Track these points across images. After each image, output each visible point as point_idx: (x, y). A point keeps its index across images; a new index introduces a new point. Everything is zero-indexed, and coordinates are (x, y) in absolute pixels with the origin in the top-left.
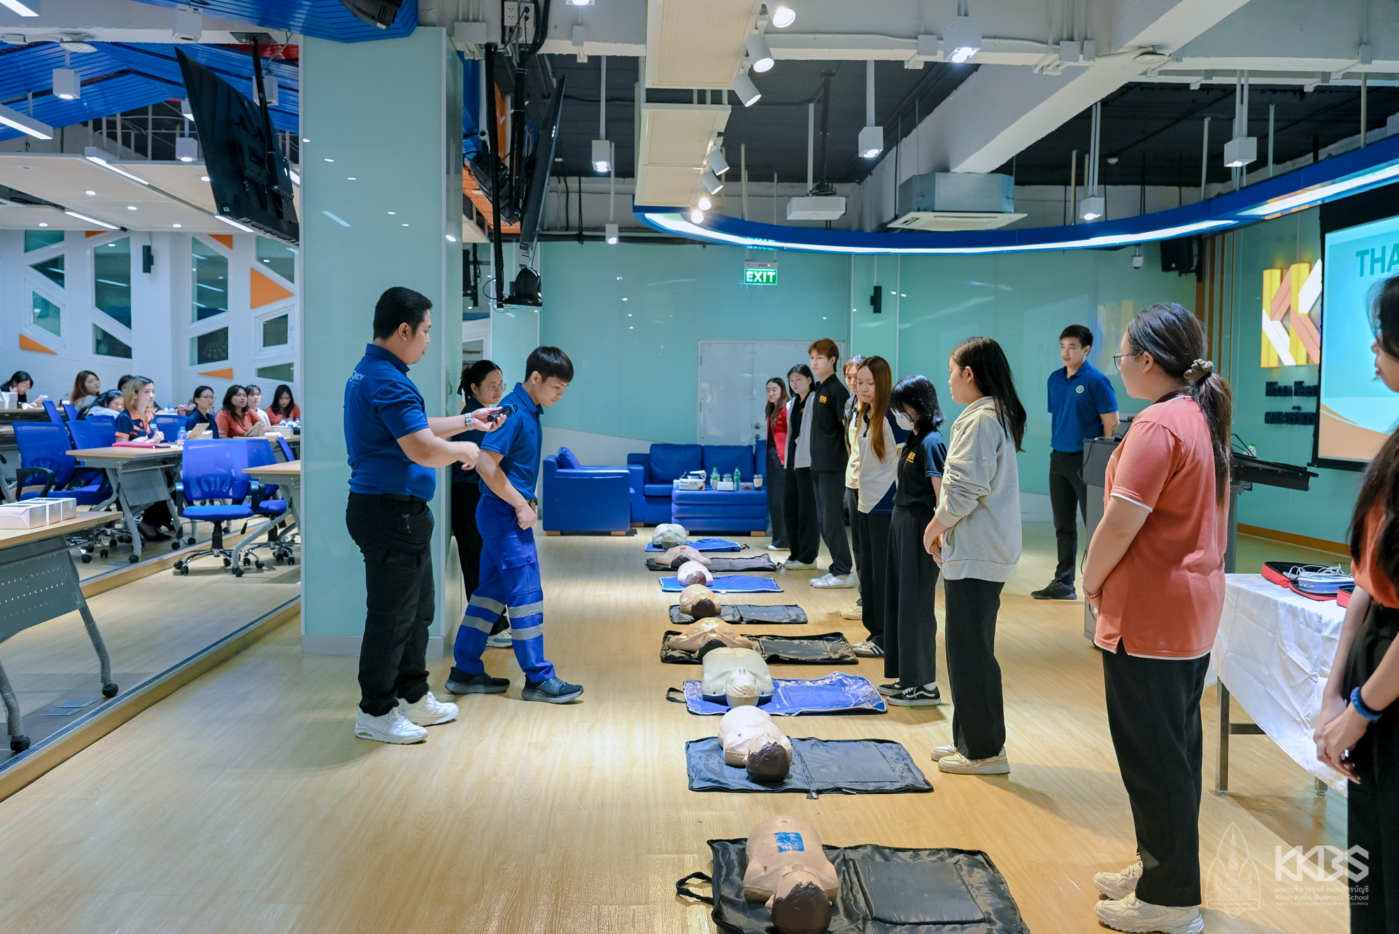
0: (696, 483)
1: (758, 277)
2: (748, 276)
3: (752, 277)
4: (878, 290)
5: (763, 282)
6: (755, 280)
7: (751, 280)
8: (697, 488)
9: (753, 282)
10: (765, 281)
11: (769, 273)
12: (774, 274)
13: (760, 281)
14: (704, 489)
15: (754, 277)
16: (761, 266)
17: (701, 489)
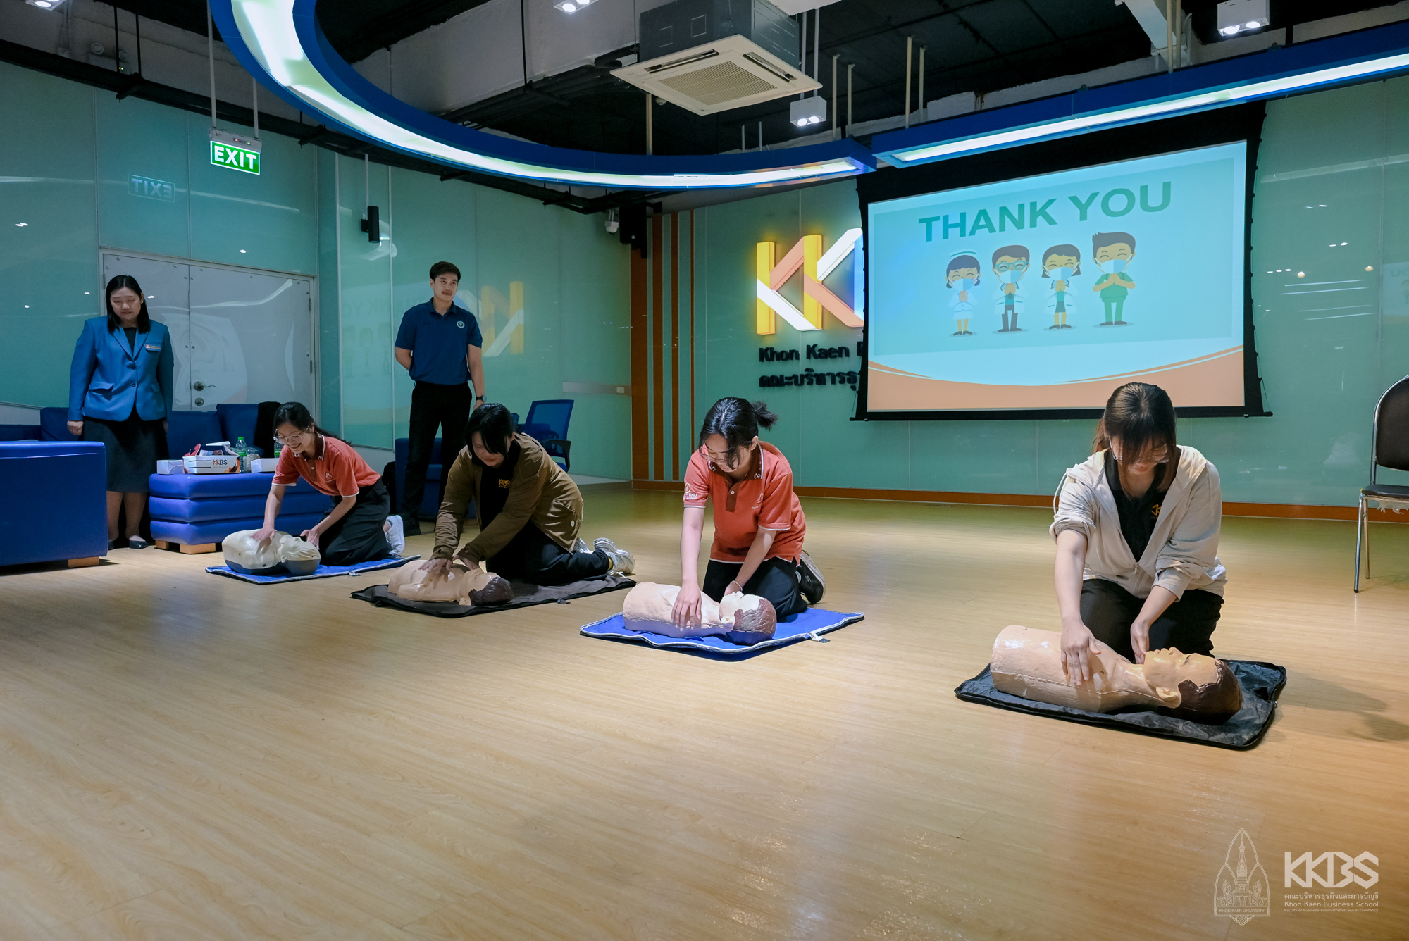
0: (224, 462)
1: (232, 157)
2: (217, 153)
3: (222, 155)
4: (373, 211)
5: (239, 167)
6: (228, 162)
7: (222, 160)
8: (226, 469)
9: (224, 163)
10: (242, 165)
11: (248, 155)
12: (255, 157)
13: (235, 164)
14: (239, 470)
15: (226, 156)
16: (233, 142)
17: (233, 470)
